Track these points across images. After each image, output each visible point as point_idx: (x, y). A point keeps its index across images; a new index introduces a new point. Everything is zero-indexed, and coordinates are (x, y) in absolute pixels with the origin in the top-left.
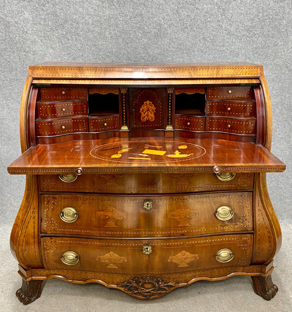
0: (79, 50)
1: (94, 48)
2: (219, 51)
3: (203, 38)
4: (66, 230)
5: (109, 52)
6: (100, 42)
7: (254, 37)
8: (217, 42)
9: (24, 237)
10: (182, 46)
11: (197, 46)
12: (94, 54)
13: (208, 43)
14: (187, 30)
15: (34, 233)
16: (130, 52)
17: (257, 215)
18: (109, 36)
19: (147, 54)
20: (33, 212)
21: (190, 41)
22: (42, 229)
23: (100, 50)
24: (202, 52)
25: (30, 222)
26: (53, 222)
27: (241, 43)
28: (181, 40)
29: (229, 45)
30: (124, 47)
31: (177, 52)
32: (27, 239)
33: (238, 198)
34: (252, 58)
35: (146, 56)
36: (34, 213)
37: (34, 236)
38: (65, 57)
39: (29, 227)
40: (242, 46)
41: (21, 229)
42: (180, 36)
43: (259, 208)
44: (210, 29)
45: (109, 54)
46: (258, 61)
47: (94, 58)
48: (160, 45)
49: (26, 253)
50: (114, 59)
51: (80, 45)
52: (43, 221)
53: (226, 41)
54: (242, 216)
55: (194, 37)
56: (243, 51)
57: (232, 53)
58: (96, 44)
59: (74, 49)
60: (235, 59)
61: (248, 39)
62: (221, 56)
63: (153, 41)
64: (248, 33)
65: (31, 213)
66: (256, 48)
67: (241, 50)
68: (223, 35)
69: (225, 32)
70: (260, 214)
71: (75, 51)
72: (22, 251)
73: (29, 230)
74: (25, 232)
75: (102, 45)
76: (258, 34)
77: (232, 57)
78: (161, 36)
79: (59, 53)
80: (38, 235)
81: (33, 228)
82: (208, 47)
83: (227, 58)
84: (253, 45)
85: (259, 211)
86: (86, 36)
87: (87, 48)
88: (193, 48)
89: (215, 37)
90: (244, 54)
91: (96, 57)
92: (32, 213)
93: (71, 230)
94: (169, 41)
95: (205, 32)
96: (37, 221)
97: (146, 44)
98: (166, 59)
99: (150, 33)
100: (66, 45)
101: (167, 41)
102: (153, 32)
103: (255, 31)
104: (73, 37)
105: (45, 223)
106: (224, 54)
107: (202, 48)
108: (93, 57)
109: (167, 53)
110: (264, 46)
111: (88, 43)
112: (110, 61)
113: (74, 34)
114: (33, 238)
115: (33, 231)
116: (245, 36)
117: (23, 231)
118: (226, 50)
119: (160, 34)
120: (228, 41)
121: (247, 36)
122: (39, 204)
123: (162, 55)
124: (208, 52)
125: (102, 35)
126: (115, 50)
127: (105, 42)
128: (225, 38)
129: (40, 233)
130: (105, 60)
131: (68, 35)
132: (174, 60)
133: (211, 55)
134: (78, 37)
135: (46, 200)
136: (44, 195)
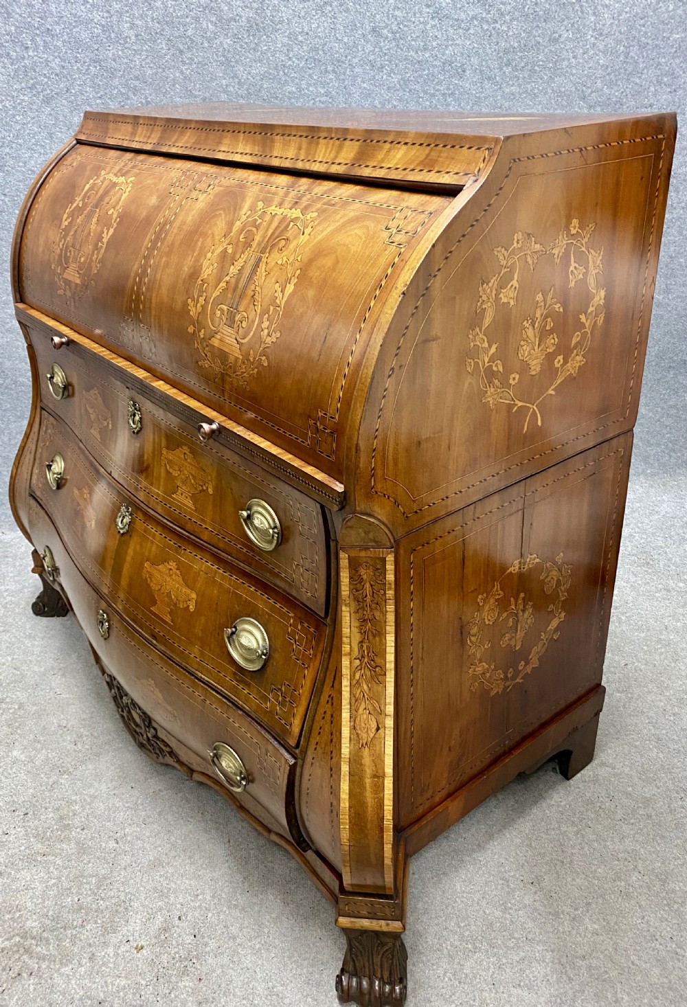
0: (57, 75)
1: (96, 67)
2: (416, 63)
3: (374, 30)
5: (137, 78)
6: (109, 50)
7: (499, 22)
8: (409, 38)
10: (321, 52)
11: (358, 50)
12: (99, 85)
13: (386, 42)
14: (330, 9)
16: (191, 74)
18: (132, 33)
19: (233, 78)
21: (339, 38)
23: (112, 74)
24: (374, 66)
27: (470, 40)
28: (316, 37)
29: (438, 44)
30: (173, 64)
31: (309, 68)
34: (497, 78)
35: (233, 84)
38: (22, 97)
40: (471, 47)
42: (313, 26)
44: (389, 5)
45: (137, 83)
46: (512, 86)
47: (99, 95)
48: (265, 53)
50: (151, 95)
51: (57, 60)
53: (431, 34)
55: (350, 27)
56: (475, 60)
57: (447, 68)
58: (101, 57)
59: (45, 75)
60: (457, 82)
61: (485, 27)
62: (421, 76)
63: (246, 43)
64: (486, 10)
66: (506, 52)
67: (469, 57)
68: (422, 19)
69: (428, 10)
71: (46, 80)
75: (114, 60)
76: (510, 12)
77: (449, 78)
78: (264, 27)
79: (5, 86)
82: (385, 54)
83: (437, 80)
84: (498, 43)
86: (70, 35)
87: (78, 68)
88: (349, 57)
89: (401, 26)
90: (477, 69)
91: (102, 93)
94: (286, 40)
95: (375, 12)
97: (229, 51)
98: (282, 89)
99: (235, 22)
100: (22, 64)
101: (281, 39)
102: (243, 19)
103: (501, 6)
104: (38, 39)
106: (429, 69)
107: (372, 58)
108: (97, 93)
109: (285, 74)
110: (525, 46)
111: (78, 55)
112: (141, 103)
113: (38, 32)
116: (477, 20)
118: (431, 59)
119: (263, 23)
120: (436, 34)
121: (482, 18)
123: (271, 79)
124: (387, 67)
125: (113, 31)
126: (150, 72)
127: (122, 50)
128: (428, 27)
130: (128, 99)
131: (24, 35)
132: (303, 92)
133: (395, 74)
134: (50, 39)
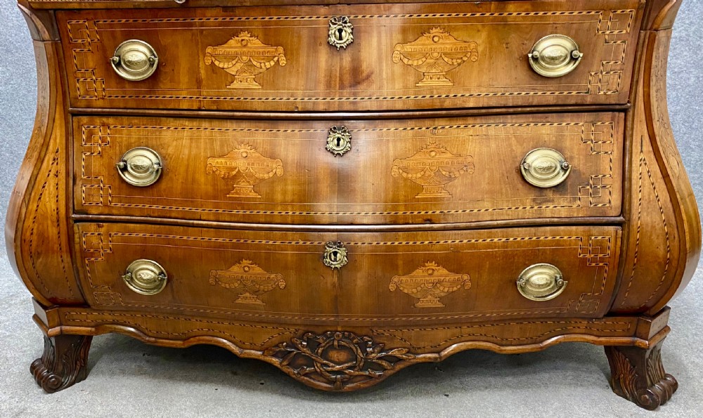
4: (133, 205)
9: (34, 222)
15: (57, 213)
17: (635, 176)
20: (54, 160)
22: (75, 203)
25: (47, 185)
26: (102, 185)
32: (41, 226)
33: (583, 128)
36: (57, 164)
37: (58, 221)
39: (46, 198)
41: (27, 202)
43: (642, 156)
49: (41, 262)
52: (79, 183)
54: (593, 176)
65: (48, 161)
70: (645, 172)
72: (31, 257)
73: (45, 204)
74: (37, 210)
80: (68, 218)
81: (54, 200)
85: (643, 165)
92: (51, 163)
93: (147, 206)
96: (64, 181)
105: (84, 188)
114: (56, 224)
115: (54, 207)
117: (30, 207)
122: (67, 140)
129: (71, 211)
135: (83, 129)
136: (80, 117)
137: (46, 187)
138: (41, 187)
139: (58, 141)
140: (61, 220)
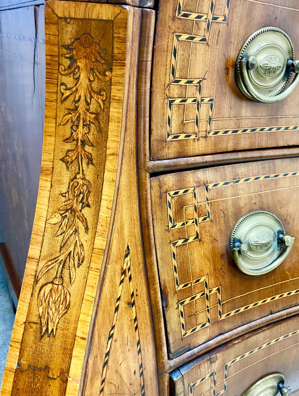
15: (141, 375)
20: (124, 273)
22: (171, 341)
25: (116, 330)
26: (206, 292)
36: (130, 278)
37: (143, 388)
52: (173, 301)
73: (117, 371)
74: (102, 390)
81: (133, 354)
105: (181, 308)
135: (169, 198)
136: (163, 176)
137: (115, 336)
138: (104, 340)
139: (126, 232)
140: (148, 382)
